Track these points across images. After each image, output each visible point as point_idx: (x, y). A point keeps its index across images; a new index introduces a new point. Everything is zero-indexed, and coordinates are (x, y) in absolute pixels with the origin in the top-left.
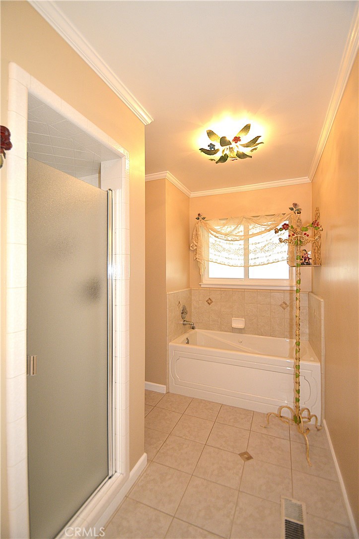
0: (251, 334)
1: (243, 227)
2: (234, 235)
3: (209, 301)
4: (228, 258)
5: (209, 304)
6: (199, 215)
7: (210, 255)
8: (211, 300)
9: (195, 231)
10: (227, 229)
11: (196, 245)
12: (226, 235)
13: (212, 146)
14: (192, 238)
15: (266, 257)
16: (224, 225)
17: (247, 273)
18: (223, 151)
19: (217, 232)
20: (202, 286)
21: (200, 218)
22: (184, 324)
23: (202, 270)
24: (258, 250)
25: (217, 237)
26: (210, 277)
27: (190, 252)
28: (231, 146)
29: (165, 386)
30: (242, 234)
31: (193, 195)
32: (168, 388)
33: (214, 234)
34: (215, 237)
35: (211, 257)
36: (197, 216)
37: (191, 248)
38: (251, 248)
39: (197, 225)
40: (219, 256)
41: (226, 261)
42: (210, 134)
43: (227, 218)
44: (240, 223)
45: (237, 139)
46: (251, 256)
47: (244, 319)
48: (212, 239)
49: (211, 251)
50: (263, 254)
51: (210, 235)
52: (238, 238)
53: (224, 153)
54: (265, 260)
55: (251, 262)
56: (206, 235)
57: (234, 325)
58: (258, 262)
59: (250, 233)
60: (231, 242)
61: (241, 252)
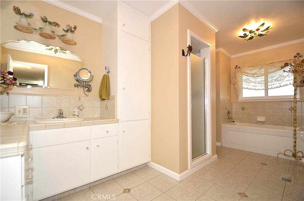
0: (269, 125)
1: (264, 70)
2: (258, 74)
3: (243, 109)
4: (255, 86)
5: (243, 110)
6: (236, 66)
7: (243, 85)
8: (244, 108)
9: (234, 74)
10: (254, 71)
11: (235, 81)
12: (253, 74)
13: (245, 34)
14: (233, 78)
15: (279, 83)
16: (252, 70)
17: (266, 93)
18: (251, 35)
19: (248, 73)
20: (238, 101)
21: (237, 68)
22: (229, 118)
23: (239, 93)
24: (273, 80)
25: (248, 76)
26: (243, 97)
27: (231, 85)
28: (255, 33)
29: (220, 143)
30: (263, 73)
31: (233, 57)
32: (222, 144)
33: (246, 74)
34: (246, 76)
35: (244, 86)
36: (235, 67)
37: (232, 83)
38: (269, 79)
39: (235, 71)
40: (249, 85)
41: (253, 88)
42: (244, 30)
43: (254, 65)
44: (262, 68)
45: (258, 30)
46: (269, 84)
47: (265, 117)
48: (244, 77)
49: (243, 83)
50: (277, 82)
51: (243, 75)
52: (260, 75)
53: (252, 36)
54: (278, 85)
55: (269, 87)
56: (241, 76)
57: (259, 120)
58: (273, 86)
59: (268, 72)
60: (256, 78)
61: (262, 82)
